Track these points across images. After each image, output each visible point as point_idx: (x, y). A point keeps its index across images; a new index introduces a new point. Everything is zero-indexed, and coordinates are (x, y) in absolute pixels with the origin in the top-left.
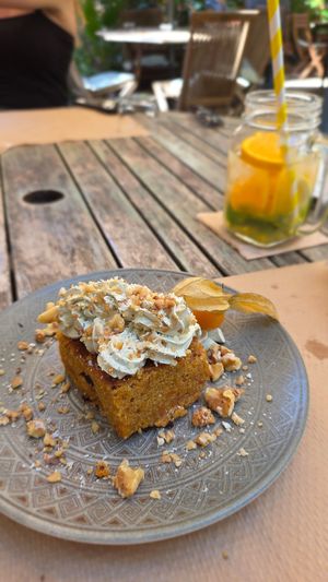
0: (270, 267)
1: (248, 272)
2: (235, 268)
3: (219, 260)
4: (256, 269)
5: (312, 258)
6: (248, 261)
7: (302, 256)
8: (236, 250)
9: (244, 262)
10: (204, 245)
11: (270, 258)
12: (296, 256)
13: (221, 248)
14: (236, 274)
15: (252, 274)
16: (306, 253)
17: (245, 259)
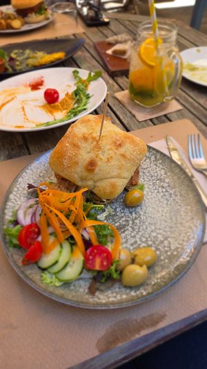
0: (151, 126)
1: (139, 129)
2: (133, 127)
3: (125, 122)
4: (144, 127)
5: (172, 119)
6: (140, 122)
7: (167, 118)
8: (134, 116)
9: (137, 123)
10: (118, 113)
11: (151, 120)
12: (164, 118)
13: (126, 115)
14: (133, 130)
15: (142, 130)
16: (168, 116)
17: (138, 121)
